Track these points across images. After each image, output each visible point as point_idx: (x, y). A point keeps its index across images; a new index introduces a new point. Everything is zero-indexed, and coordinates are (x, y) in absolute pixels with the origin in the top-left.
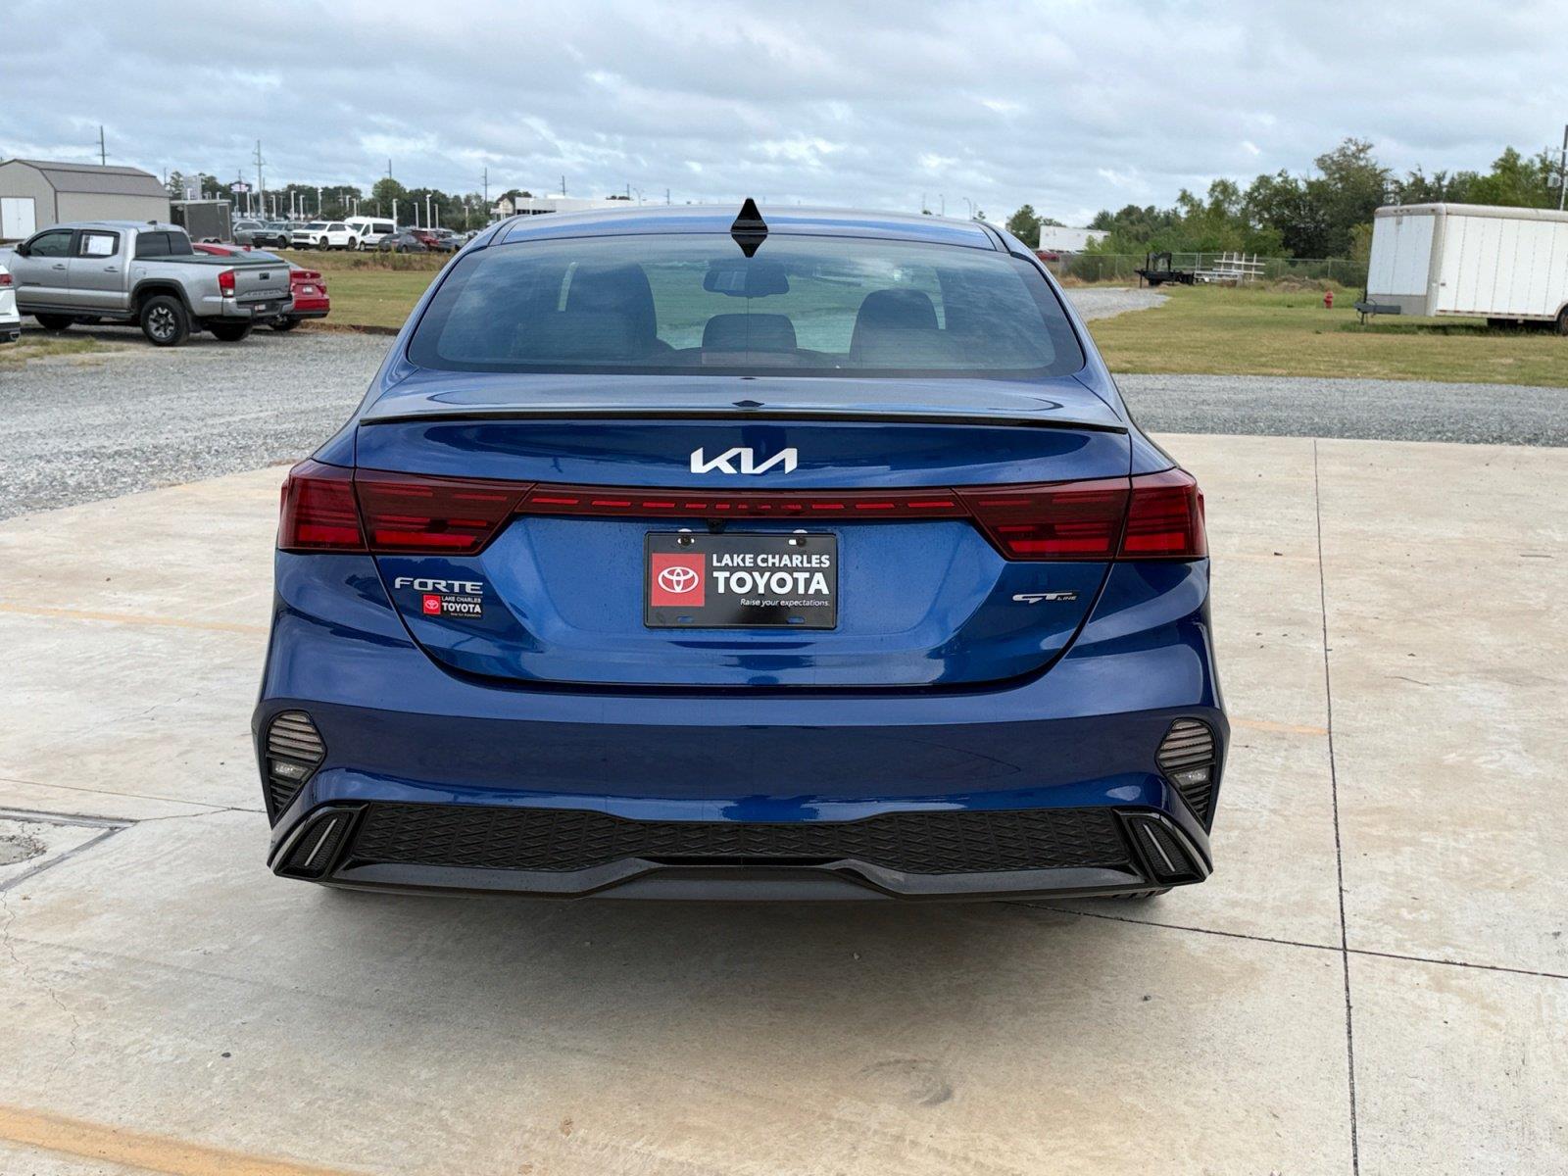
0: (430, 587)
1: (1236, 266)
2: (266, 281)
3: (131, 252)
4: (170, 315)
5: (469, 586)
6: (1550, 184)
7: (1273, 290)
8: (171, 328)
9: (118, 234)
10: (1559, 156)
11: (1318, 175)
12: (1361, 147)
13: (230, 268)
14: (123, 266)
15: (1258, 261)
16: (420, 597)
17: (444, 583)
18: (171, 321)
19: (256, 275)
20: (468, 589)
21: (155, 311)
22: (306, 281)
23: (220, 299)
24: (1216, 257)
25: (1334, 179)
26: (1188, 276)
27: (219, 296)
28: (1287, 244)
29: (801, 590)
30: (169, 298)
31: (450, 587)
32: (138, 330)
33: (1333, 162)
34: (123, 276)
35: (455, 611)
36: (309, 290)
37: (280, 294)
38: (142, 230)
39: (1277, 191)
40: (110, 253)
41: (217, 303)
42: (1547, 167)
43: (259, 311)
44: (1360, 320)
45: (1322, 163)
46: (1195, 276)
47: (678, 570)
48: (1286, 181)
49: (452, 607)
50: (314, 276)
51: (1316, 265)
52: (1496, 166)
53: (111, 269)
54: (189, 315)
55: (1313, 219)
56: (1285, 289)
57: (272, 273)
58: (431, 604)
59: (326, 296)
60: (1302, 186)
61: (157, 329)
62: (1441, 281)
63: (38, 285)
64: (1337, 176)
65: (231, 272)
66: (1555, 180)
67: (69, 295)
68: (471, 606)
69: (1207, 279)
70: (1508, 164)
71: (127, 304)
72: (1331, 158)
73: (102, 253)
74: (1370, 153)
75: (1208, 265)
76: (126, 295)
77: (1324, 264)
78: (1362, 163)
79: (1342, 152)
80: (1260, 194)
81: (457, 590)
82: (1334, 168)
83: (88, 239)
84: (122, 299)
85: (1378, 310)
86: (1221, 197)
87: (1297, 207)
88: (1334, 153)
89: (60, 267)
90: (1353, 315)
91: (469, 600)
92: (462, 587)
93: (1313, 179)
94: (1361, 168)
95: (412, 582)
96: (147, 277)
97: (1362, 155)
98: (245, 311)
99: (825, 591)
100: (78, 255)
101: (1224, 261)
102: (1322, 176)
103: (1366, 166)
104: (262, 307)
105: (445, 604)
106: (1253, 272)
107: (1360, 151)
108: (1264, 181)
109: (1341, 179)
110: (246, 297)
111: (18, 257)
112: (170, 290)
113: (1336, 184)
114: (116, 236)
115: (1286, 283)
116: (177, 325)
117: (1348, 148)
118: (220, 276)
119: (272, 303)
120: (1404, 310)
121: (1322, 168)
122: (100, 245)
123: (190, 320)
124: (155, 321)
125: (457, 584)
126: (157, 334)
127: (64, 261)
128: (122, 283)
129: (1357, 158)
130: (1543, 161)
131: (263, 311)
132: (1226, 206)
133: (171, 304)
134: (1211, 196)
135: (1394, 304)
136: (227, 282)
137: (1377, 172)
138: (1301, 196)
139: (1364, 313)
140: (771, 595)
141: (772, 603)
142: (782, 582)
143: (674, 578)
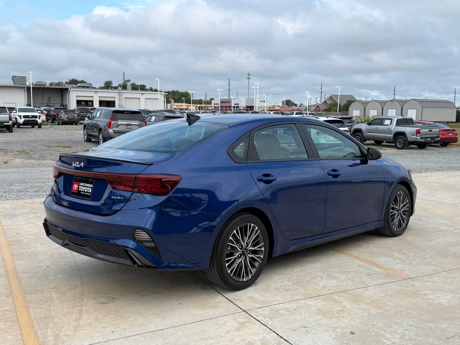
2: (431, 132)
3: (395, 124)
4: (402, 141)
8: (402, 144)
9: (392, 119)
13: (420, 128)
14: (392, 127)
18: (402, 143)
19: (428, 130)
21: (398, 140)
22: (450, 132)
23: (416, 137)
27: (415, 136)
30: (402, 136)
32: (394, 144)
34: (392, 130)
36: (451, 134)
37: (435, 136)
38: (399, 118)
40: (389, 124)
41: (414, 138)
43: (428, 140)
47: (76, 185)
50: (453, 130)
53: (389, 129)
54: (407, 141)
57: (433, 130)
59: (457, 136)
61: (399, 145)
63: (371, 133)
65: (419, 129)
67: (378, 135)
71: (392, 138)
73: (387, 124)
76: (392, 135)
83: (385, 121)
84: (391, 136)
89: (377, 128)
96: (397, 131)
98: (423, 140)
100: (382, 125)
104: (429, 139)
110: (424, 136)
111: (367, 125)
112: (403, 134)
114: (391, 120)
116: (404, 144)
118: (416, 130)
119: (432, 138)
122: (387, 122)
123: (407, 143)
124: (398, 142)
126: (398, 146)
127: (378, 126)
128: (391, 132)
131: (430, 140)
133: (403, 138)
136: (418, 132)
140: (84, 192)
141: (84, 193)
142: (86, 189)
143: (75, 187)
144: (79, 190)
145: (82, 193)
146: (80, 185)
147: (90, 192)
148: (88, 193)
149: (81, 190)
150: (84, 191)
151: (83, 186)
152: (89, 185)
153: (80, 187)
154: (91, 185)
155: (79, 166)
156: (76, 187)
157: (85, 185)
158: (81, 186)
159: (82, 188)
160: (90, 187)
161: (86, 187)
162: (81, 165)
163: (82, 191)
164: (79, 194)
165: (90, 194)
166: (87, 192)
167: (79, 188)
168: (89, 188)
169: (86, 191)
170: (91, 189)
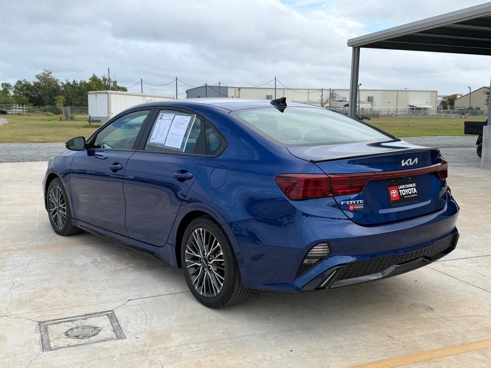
0: (351, 203)
1: (18, 108)
5: (361, 201)
6: (106, 84)
7: (33, 116)
10: (108, 77)
11: (37, 80)
12: (49, 72)
15: (25, 107)
16: (349, 206)
17: (355, 201)
20: (361, 202)
24: (12, 106)
25: (42, 82)
26: (4, 112)
28: (30, 102)
29: (413, 193)
31: (356, 202)
33: (41, 77)
35: (357, 209)
39: (25, 85)
42: (105, 80)
44: (89, 124)
45: (38, 77)
46: (7, 112)
47: (394, 191)
48: (26, 82)
49: (356, 208)
51: (42, 108)
52: (90, 79)
55: (37, 94)
56: (37, 115)
58: (351, 208)
60: (32, 84)
62: (111, 113)
64: (43, 81)
66: (108, 83)
68: (361, 206)
69: (9, 113)
70: (94, 79)
72: (40, 76)
74: (52, 74)
75: (10, 108)
77: (45, 108)
78: (50, 77)
79: (44, 74)
80: (19, 86)
81: (358, 202)
82: (42, 78)
85: (94, 121)
86: (6, 87)
87: (32, 90)
88: (41, 74)
90: (87, 123)
91: (361, 205)
92: (359, 202)
93: (35, 81)
94: (50, 79)
95: (346, 202)
97: (50, 75)
99: (416, 192)
101: (14, 107)
102: (38, 81)
103: (51, 78)
105: (355, 207)
106: (24, 110)
107: (49, 74)
108: (19, 82)
109: (44, 82)
113: (43, 83)
115: (37, 114)
117: (45, 73)
120: (101, 121)
121: (38, 79)
125: (358, 201)
129: (49, 76)
130: (104, 78)
132: (8, 90)
134: (2, 87)
135: (98, 119)
137: (55, 80)
138: (32, 87)
139: (90, 122)
140: (409, 194)
141: (409, 196)
142: (410, 191)
143: (393, 193)
144: (401, 195)
145: (405, 197)
146: (399, 188)
147: (415, 192)
148: (414, 194)
149: (404, 194)
150: (407, 194)
151: (404, 189)
152: (411, 185)
153: (400, 191)
154: (413, 184)
155: (412, 164)
156: (395, 193)
157: (406, 186)
158: (402, 189)
159: (403, 192)
160: (413, 187)
161: (408, 188)
162: (415, 162)
163: (406, 195)
164: (403, 200)
165: (417, 195)
166: (412, 194)
167: (399, 193)
168: (412, 189)
169: (410, 193)
170: (415, 188)
